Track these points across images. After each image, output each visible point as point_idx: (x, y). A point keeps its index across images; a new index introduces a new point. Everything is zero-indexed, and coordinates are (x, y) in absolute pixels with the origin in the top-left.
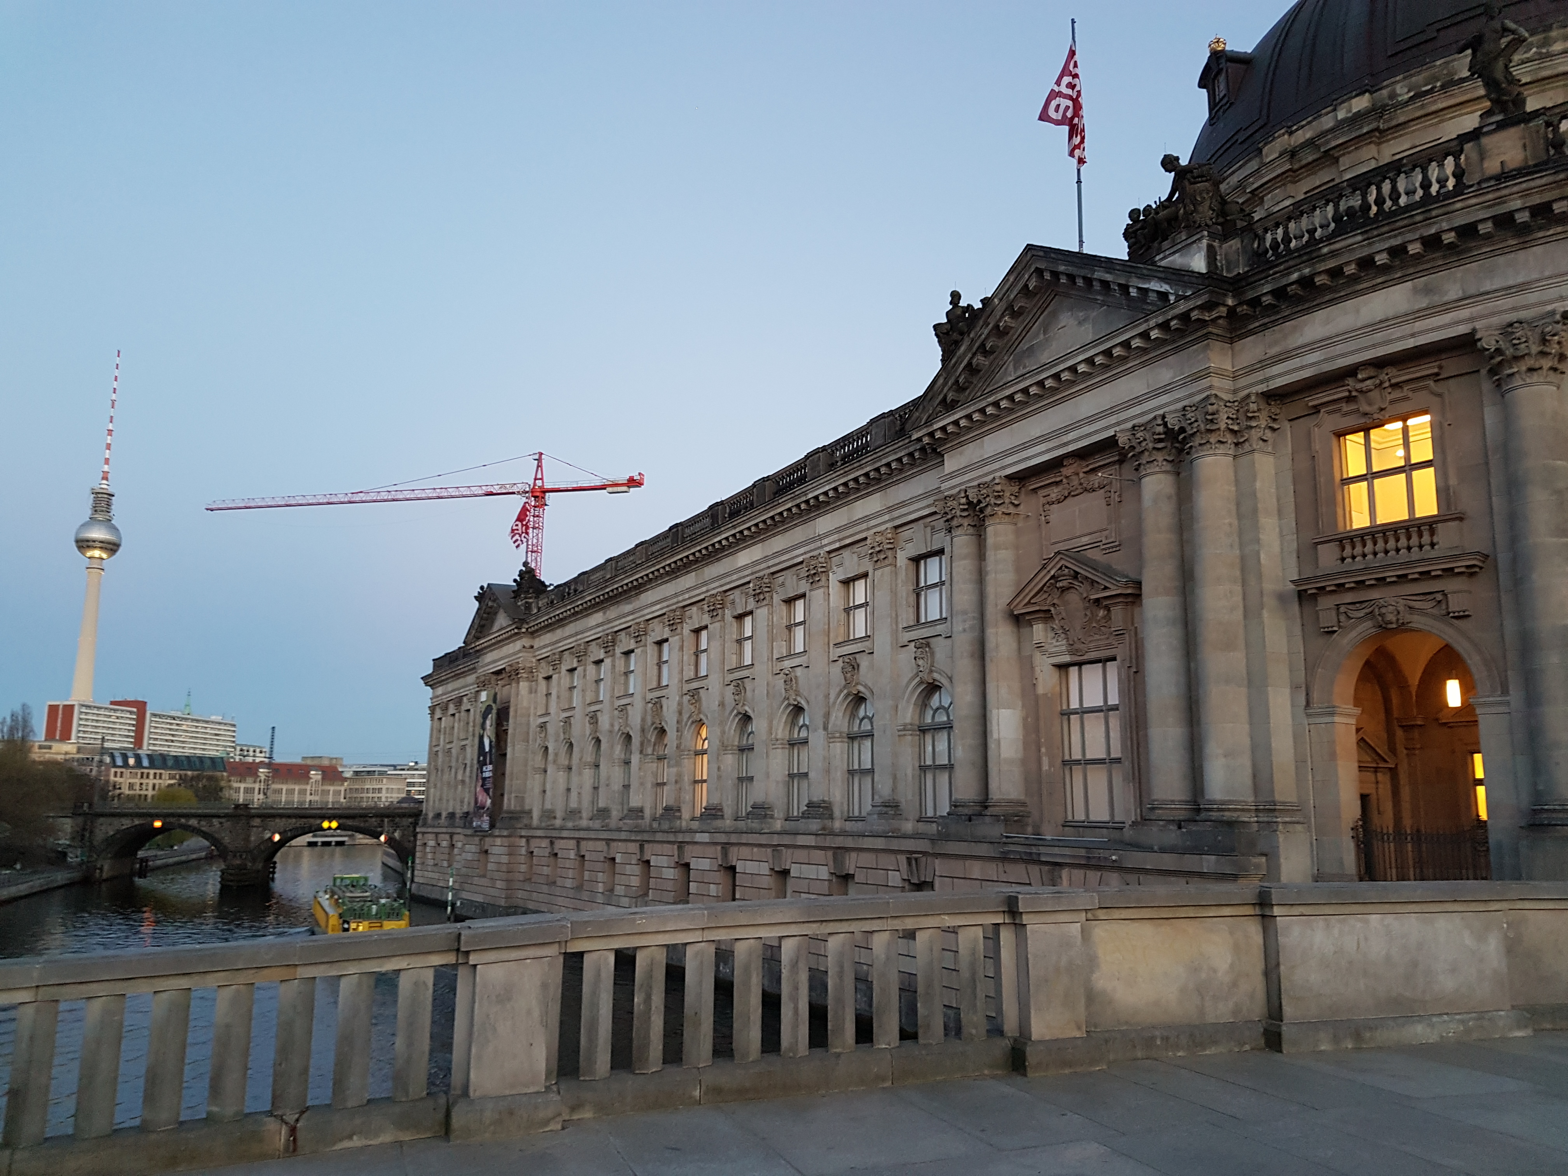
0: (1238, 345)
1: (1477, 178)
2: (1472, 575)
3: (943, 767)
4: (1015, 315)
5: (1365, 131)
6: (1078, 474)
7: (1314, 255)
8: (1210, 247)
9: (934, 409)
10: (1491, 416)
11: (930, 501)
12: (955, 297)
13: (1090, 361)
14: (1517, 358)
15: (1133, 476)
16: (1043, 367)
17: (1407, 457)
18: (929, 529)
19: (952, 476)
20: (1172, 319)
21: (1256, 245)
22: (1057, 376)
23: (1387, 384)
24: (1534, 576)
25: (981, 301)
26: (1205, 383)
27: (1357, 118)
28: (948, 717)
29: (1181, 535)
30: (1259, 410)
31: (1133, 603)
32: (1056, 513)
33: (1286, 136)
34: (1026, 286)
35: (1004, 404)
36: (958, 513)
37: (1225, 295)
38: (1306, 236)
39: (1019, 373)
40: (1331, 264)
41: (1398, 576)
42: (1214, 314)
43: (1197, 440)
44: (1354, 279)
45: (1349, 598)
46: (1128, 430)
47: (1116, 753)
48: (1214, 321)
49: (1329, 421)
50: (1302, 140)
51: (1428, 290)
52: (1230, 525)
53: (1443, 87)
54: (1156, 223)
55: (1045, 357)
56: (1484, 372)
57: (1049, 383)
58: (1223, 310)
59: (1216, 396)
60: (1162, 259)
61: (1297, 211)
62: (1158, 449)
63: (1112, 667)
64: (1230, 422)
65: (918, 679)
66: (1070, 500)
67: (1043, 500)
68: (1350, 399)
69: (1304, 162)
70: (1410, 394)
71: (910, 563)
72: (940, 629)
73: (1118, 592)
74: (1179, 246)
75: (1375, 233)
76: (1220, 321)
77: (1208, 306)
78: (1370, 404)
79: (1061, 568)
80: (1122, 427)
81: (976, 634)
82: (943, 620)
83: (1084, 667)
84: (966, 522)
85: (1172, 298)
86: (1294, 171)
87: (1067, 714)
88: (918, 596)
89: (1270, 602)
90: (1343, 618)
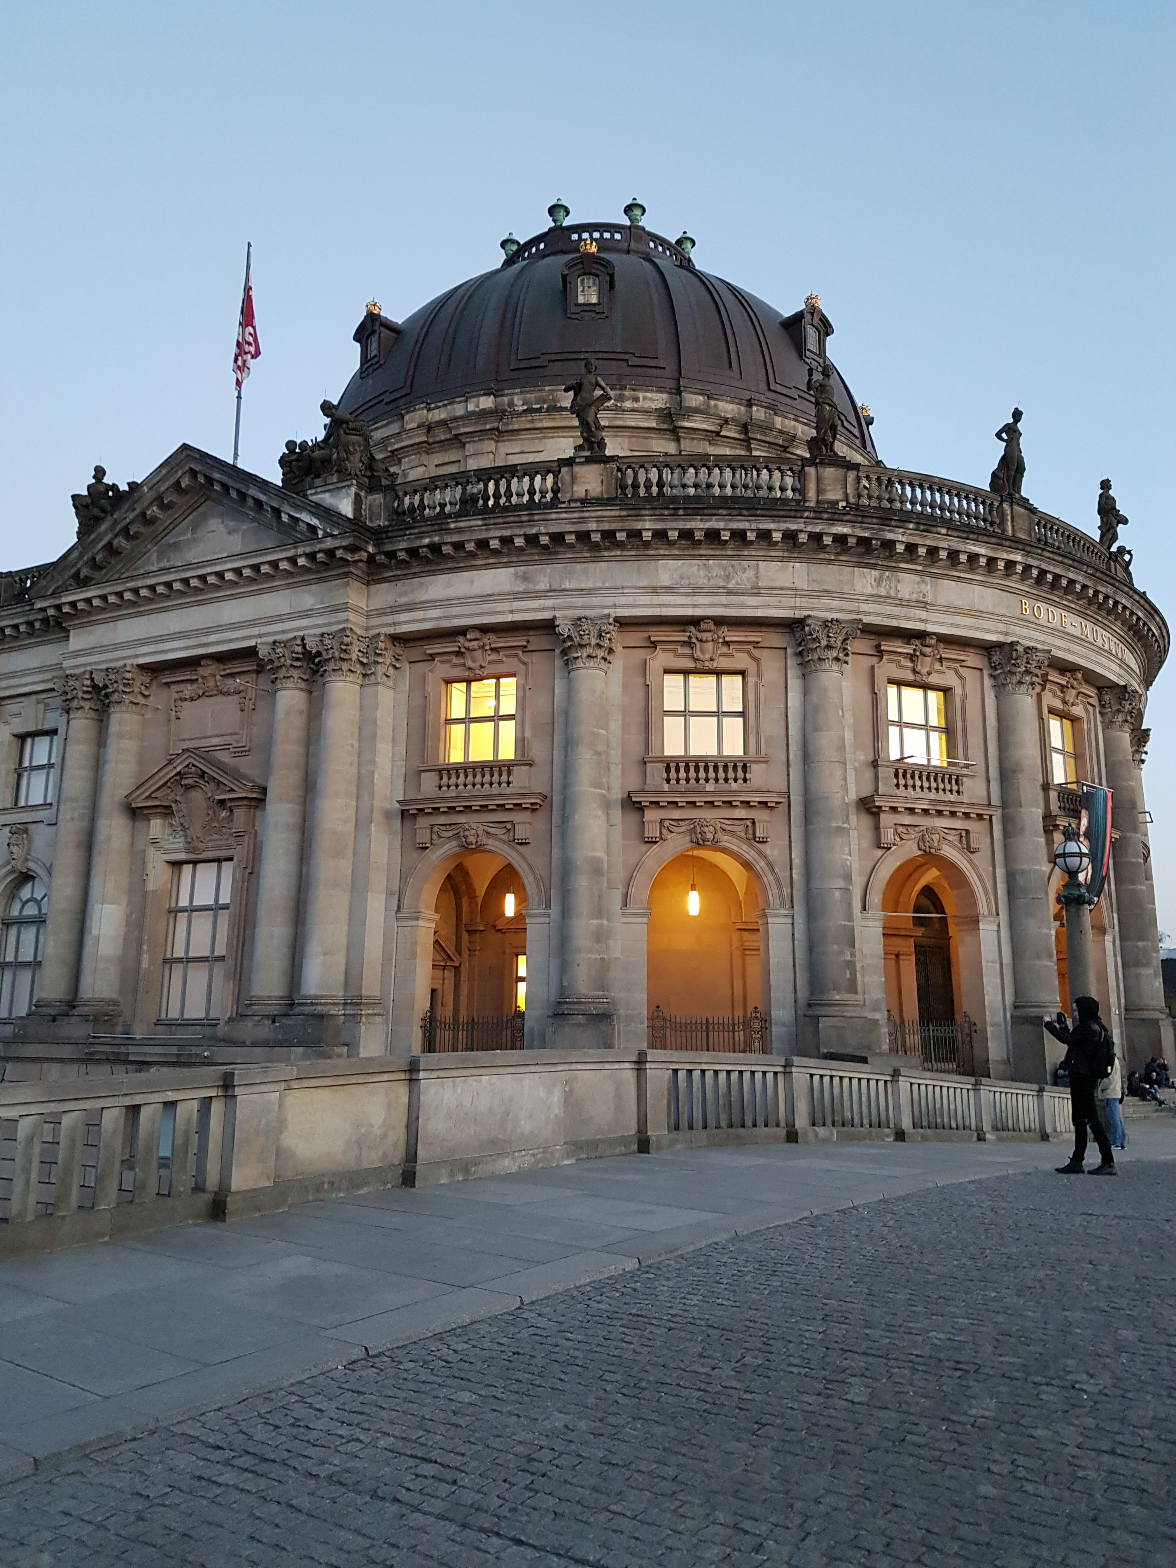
0: (374, 588)
1: (568, 497)
2: (534, 810)
3: (26, 965)
4: (164, 507)
5: (488, 427)
6: (215, 676)
7: (444, 527)
8: (357, 495)
9: (64, 582)
10: (559, 687)
11: (48, 676)
12: (99, 472)
13: (238, 571)
14: (581, 646)
15: (269, 687)
16: (189, 566)
17: (497, 708)
18: (41, 706)
19: (76, 654)
20: (319, 552)
21: (396, 504)
22: (203, 578)
23: (488, 647)
24: (577, 817)
25: (129, 484)
26: (342, 616)
27: (483, 414)
28: (40, 909)
29: (308, 748)
30: (386, 649)
31: (256, 807)
32: (188, 710)
33: (425, 411)
34: (178, 483)
35: (144, 592)
36: (80, 695)
37: (367, 543)
38: (438, 509)
39: (162, 565)
40: (456, 538)
41: (481, 806)
42: (356, 557)
43: (331, 666)
44: (472, 555)
45: (441, 820)
46: (269, 644)
47: (220, 951)
48: (356, 562)
49: (442, 670)
50: (437, 419)
51: (525, 578)
52: (352, 745)
53: (548, 410)
54: (311, 460)
55: (192, 556)
56: (558, 651)
57: (194, 583)
58: (364, 555)
59: (351, 629)
60: (312, 494)
61: (433, 484)
62: (295, 667)
63: (228, 867)
64: (360, 654)
65: (9, 867)
66: (203, 700)
67: (175, 696)
68: (459, 654)
69: (438, 439)
70: (504, 659)
71: (15, 739)
72: (41, 815)
73: (244, 795)
74: (330, 487)
75: (492, 521)
76: (361, 564)
77: (352, 549)
78: (474, 661)
79: (188, 766)
80: (264, 640)
81: (85, 824)
82: (46, 805)
83: (199, 866)
84: (87, 705)
85: (320, 533)
86: (429, 444)
87: (175, 912)
88: (20, 776)
89: (378, 816)
90: (435, 836)
